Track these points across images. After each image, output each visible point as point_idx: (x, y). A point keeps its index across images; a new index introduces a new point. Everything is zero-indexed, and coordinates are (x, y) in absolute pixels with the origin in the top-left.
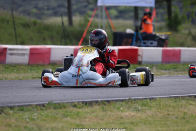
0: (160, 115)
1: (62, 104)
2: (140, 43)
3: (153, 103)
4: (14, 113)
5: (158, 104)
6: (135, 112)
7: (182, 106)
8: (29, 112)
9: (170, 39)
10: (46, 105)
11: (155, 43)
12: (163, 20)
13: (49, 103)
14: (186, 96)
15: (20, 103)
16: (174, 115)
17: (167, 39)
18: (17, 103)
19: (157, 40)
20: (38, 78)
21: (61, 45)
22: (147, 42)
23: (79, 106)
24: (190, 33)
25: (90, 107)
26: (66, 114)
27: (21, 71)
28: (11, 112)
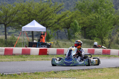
2: (40, 46)
19: (47, 45)
22: (43, 46)
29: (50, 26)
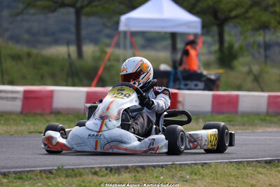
1: (77, 170)
2: (180, 84)
3: (207, 171)
4: (9, 182)
5: (214, 171)
6: (182, 182)
7: (247, 176)
8: (30, 181)
9: (223, 79)
10: (54, 172)
11: (201, 85)
12: (210, 53)
13: (59, 168)
14: (253, 161)
15: (17, 168)
17: (218, 79)
18: (12, 168)
19: (204, 81)
20: (36, 132)
21: (67, 85)
22: (189, 82)
23: (101, 174)
24: (250, 72)
25: (117, 175)
26: (83, 184)
27: (12, 122)
28: (5, 180)
29: (236, 17)
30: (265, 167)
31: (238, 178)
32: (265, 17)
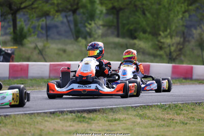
0: (17, 132)
3: (8, 121)
5: (13, 120)
7: (37, 123)
9: (16, 53)
11: (1, 58)
12: (6, 34)
14: (41, 113)
16: (30, 132)
17: (13, 53)
19: (3, 55)
24: (36, 48)
29: (25, 8)
30: (50, 117)
31: (31, 125)
32: (46, 8)
